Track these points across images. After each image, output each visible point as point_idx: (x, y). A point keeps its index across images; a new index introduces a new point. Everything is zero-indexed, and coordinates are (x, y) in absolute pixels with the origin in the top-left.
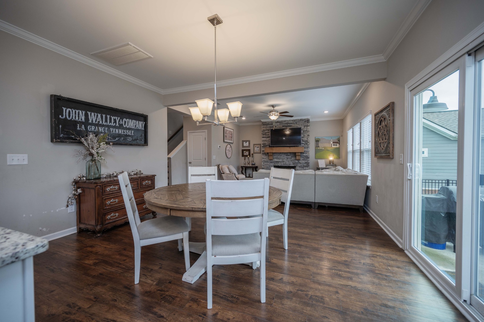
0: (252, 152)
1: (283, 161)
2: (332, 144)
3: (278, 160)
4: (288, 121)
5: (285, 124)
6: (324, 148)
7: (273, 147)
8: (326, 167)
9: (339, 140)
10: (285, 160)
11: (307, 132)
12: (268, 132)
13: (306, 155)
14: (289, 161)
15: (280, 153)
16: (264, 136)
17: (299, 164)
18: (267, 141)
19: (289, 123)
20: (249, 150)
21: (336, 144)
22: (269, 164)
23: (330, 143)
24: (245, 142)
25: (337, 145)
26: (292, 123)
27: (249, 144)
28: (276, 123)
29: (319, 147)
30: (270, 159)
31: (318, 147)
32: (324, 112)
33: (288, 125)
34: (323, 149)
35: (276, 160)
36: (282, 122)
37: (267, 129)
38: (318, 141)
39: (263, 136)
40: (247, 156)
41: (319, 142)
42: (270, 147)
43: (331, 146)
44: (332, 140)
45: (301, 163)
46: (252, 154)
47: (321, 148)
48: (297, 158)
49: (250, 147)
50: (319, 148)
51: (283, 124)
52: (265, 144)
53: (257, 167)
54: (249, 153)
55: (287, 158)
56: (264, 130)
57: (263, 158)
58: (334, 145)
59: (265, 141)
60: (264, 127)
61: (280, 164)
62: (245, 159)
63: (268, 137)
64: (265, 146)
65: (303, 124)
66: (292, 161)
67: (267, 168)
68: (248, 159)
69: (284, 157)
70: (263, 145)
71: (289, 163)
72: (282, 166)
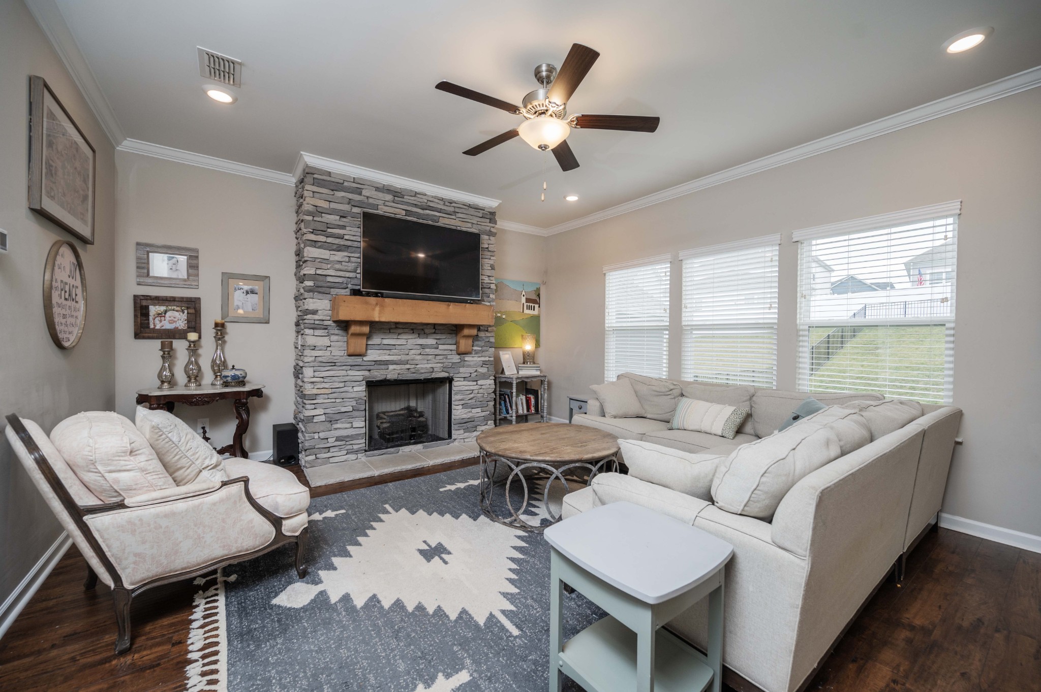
0: (210, 315)
1: (405, 358)
2: (523, 304)
3: (384, 354)
4: (429, 198)
5: (416, 206)
6: (506, 314)
7: (382, 296)
8: (518, 373)
9: (539, 295)
10: (414, 356)
11: (490, 253)
12: (341, 223)
13: (487, 337)
14: (430, 357)
15: (396, 323)
16: (319, 238)
17: (462, 370)
18: (338, 266)
19: (431, 204)
20: (192, 307)
21: (533, 305)
22: (344, 373)
23: (520, 300)
25: (534, 306)
26: (440, 211)
27: (193, 266)
28: (378, 189)
30: (351, 351)
32: (565, 198)
33: (428, 212)
34: (504, 317)
35: (373, 355)
37: (333, 205)
39: (313, 238)
40: (185, 338)
42: (356, 293)
43: (523, 312)
44: (523, 293)
45: (472, 363)
46: (217, 325)
47: (498, 313)
48: (463, 344)
49: (196, 286)
51: (407, 204)
52: (321, 278)
53: (258, 393)
54: (188, 321)
55: (423, 347)
56: (318, 211)
57: (314, 348)
58: (529, 308)
59: (324, 266)
60: (317, 195)
61: (393, 372)
62: (168, 354)
63: (340, 249)
64: (320, 289)
65: (479, 223)
66: (441, 357)
67: (330, 396)
68: (194, 348)
69: (410, 342)
70: (309, 283)
71: (430, 365)
72: (400, 378)
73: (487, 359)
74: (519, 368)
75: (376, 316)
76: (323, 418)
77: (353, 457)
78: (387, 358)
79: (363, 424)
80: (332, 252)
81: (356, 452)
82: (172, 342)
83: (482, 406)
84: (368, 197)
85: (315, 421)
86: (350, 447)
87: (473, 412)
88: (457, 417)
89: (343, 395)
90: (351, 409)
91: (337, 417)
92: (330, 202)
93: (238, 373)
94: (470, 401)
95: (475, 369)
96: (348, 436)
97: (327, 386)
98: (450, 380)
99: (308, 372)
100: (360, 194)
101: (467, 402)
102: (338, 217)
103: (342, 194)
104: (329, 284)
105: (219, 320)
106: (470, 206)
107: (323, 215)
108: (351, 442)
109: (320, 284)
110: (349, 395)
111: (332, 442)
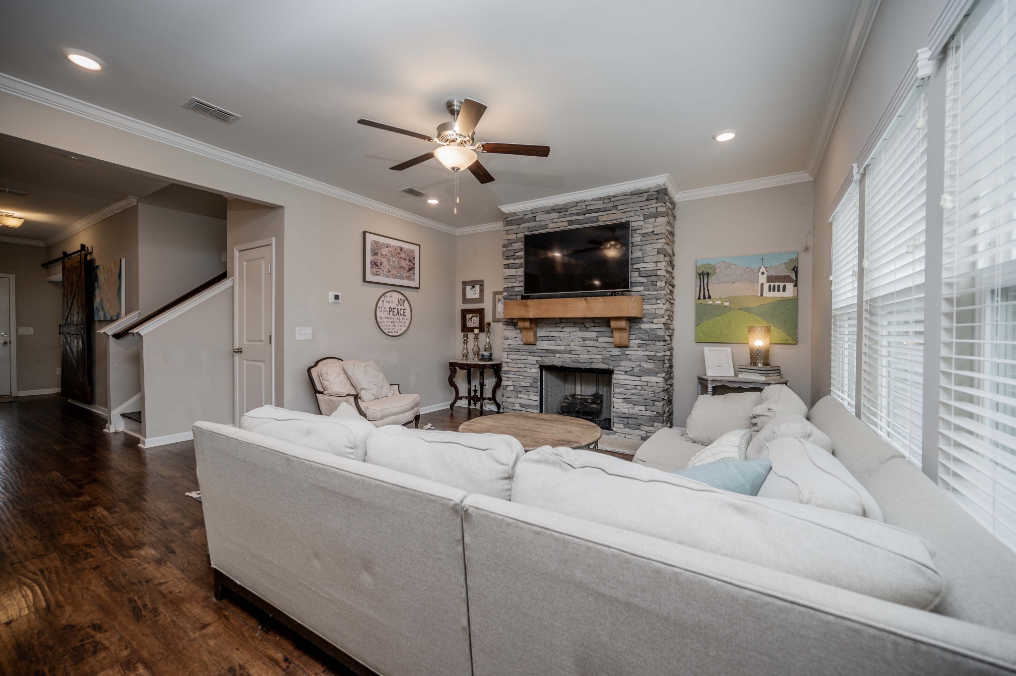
0: (488, 318)
1: (568, 348)
2: (762, 285)
3: (551, 344)
4: (587, 203)
5: (577, 214)
6: (730, 301)
8: (736, 375)
9: (795, 270)
10: (576, 347)
11: (656, 237)
13: (652, 329)
14: (590, 349)
15: (561, 319)
16: (512, 261)
17: (622, 363)
18: (517, 279)
20: (481, 312)
21: (782, 284)
22: (525, 357)
23: (754, 280)
24: (470, 287)
25: (784, 286)
26: (599, 210)
27: (482, 291)
28: (548, 212)
29: (709, 297)
30: (525, 341)
31: (704, 298)
32: (714, 138)
33: (587, 216)
34: (726, 304)
35: (543, 345)
36: (567, 210)
37: (514, 236)
38: (708, 274)
39: (507, 262)
40: (475, 331)
41: (713, 279)
42: (522, 298)
43: (762, 295)
44: (763, 269)
45: (633, 357)
46: (488, 324)
47: (717, 300)
48: (618, 337)
49: (483, 302)
50: (710, 302)
52: (511, 289)
53: (499, 367)
54: (480, 322)
55: (584, 339)
58: (772, 289)
59: (514, 280)
60: (509, 232)
61: (556, 360)
62: (465, 341)
63: (516, 267)
64: (511, 297)
65: (642, 208)
66: (600, 349)
67: (517, 373)
68: (476, 338)
69: (573, 334)
71: (588, 356)
72: (565, 365)
73: (653, 353)
74: (738, 370)
78: (554, 348)
80: (517, 270)
82: (467, 334)
83: (647, 403)
84: (540, 221)
85: (508, 389)
87: (635, 409)
88: (617, 410)
89: (523, 373)
90: (528, 385)
91: (520, 389)
92: (516, 234)
93: (486, 353)
94: (632, 397)
95: (637, 363)
96: (526, 405)
97: (513, 365)
98: (610, 372)
101: (629, 397)
104: (515, 293)
106: (632, 194)
107: (512, 244)
108: (528, 410)
109: (510, 293)
110: (527, 374)
111: (517, 406)
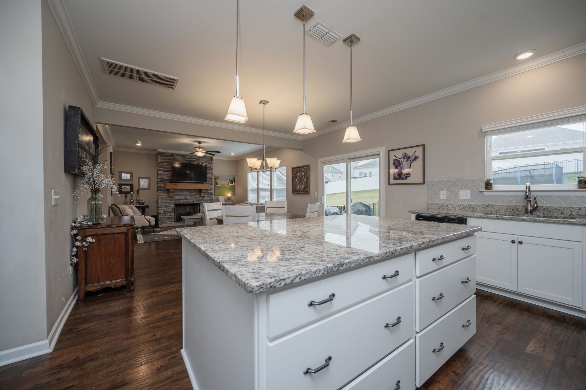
0: (135, 188)
1: (186, 198)
3: (179, 197)
5: (188, 158)
6: (222, 185)
7: (177, 182)
9: (234, 179)
10: (188, 197)
11: (211, 169)
12: (167, 165)
13: (211, 192)
14: (192, 198)
15: (183, 189)
16: (162, 169)
17: (203, 201)
18: (167, 175)
19: (192, 157)
20: (132, 185)
21: (232, 182)
22: (169, 202)
23: (227, 181)
24: (124, 174)
26: (195, 159)
27: (131, 176)
29: (218, 184)
30: (170, 196)
32: (230, 154)
33: (191, 159)
34: (221, 186)
35: (177, 197)
36: (184, 156)
37: (165, 161)
38: (217, 178)
39: (160, 169)
40: (130, 193)
41: (218, 180)
42: (171, 182)
43: (228, 184)
44: (229, 178)
45: (206, 200)
46: (137, 190)
48: (202, 194)
49: (132, 181)
51: (185, 158)
53: (147, 207)
54: (131, 189)
55: (191, 195)
56: (161, 162)
57: (161, 195)
58: (230, 183)
59: (163, 176)
60: (161, 158)
61: (182, 202)
62: (126, 197)
63: (167, 171)
64: (162, 181)
65: (208, 161)
66: (196, 198)
67: (165, 207)
68: (132, 196)
69: (187, 194)
70: (159, 180)
71: (192, 200)
72: (184, 203)
73: (211, 198)
74: (225, 202)
75: (175, 188)
76: (163, 213)
77: (171, 223)
78: (180, 198)
79: (174, 215)
80: (164, 172)
81: (172, 222)
82: (127, 194)
86: (170, 220)
90: (170, 211)
91: (167, 212)
93: (143, 202)
96: (170, 218)
97: (164, 205)
98: (200, 204)
99: (159, 201)
100: (173, 157)
102: (166, 163)
103: (168, 158)
104: (164, 180)
105: (138, 189)
106: (205, 157)
110: (169, 207)
111: (166, 219)
